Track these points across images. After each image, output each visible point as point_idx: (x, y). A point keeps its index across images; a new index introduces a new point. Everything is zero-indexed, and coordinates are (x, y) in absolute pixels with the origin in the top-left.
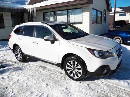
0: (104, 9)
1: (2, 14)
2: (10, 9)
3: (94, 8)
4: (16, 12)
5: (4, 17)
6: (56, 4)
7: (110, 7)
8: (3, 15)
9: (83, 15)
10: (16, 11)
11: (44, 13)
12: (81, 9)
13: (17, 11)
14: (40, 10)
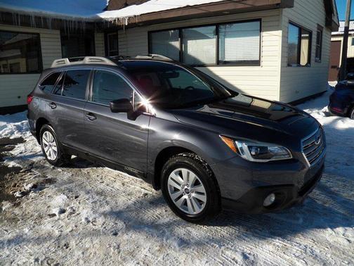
0: (318, 25)
1: (38, 34)
2: (61, 20)
3: (295, 20)
4: (75, 29)
5: (42, 43)
6: (188, 6)
7: (335, 19)
8: (41, 35)
9: (263, 39)
10: (75, 25)
11: (150, 33)
12: (259, 23)
13: (77, 27)
14: (141, 24)
